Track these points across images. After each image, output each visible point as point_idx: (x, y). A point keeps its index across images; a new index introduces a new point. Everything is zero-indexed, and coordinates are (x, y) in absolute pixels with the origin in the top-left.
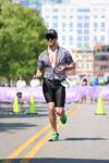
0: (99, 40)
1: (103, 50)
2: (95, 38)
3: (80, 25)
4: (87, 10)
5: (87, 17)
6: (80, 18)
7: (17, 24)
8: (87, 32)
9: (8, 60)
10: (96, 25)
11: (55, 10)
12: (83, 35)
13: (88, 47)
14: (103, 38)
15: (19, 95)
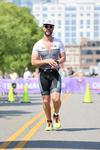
0: (85, 36)
1: (89, 45)
2: (82, 34)
3: (67, 23)
4: (74, 9)
5: (74, 15)
6: (67, 15)
7: (10, 21)
8: (74, 29)
9: (3, 54)
10: (82, 22)
11: (45, 9)
12: (70, 32)
13: (75, 42)
14: (88, 34)
15: (14, 85)
